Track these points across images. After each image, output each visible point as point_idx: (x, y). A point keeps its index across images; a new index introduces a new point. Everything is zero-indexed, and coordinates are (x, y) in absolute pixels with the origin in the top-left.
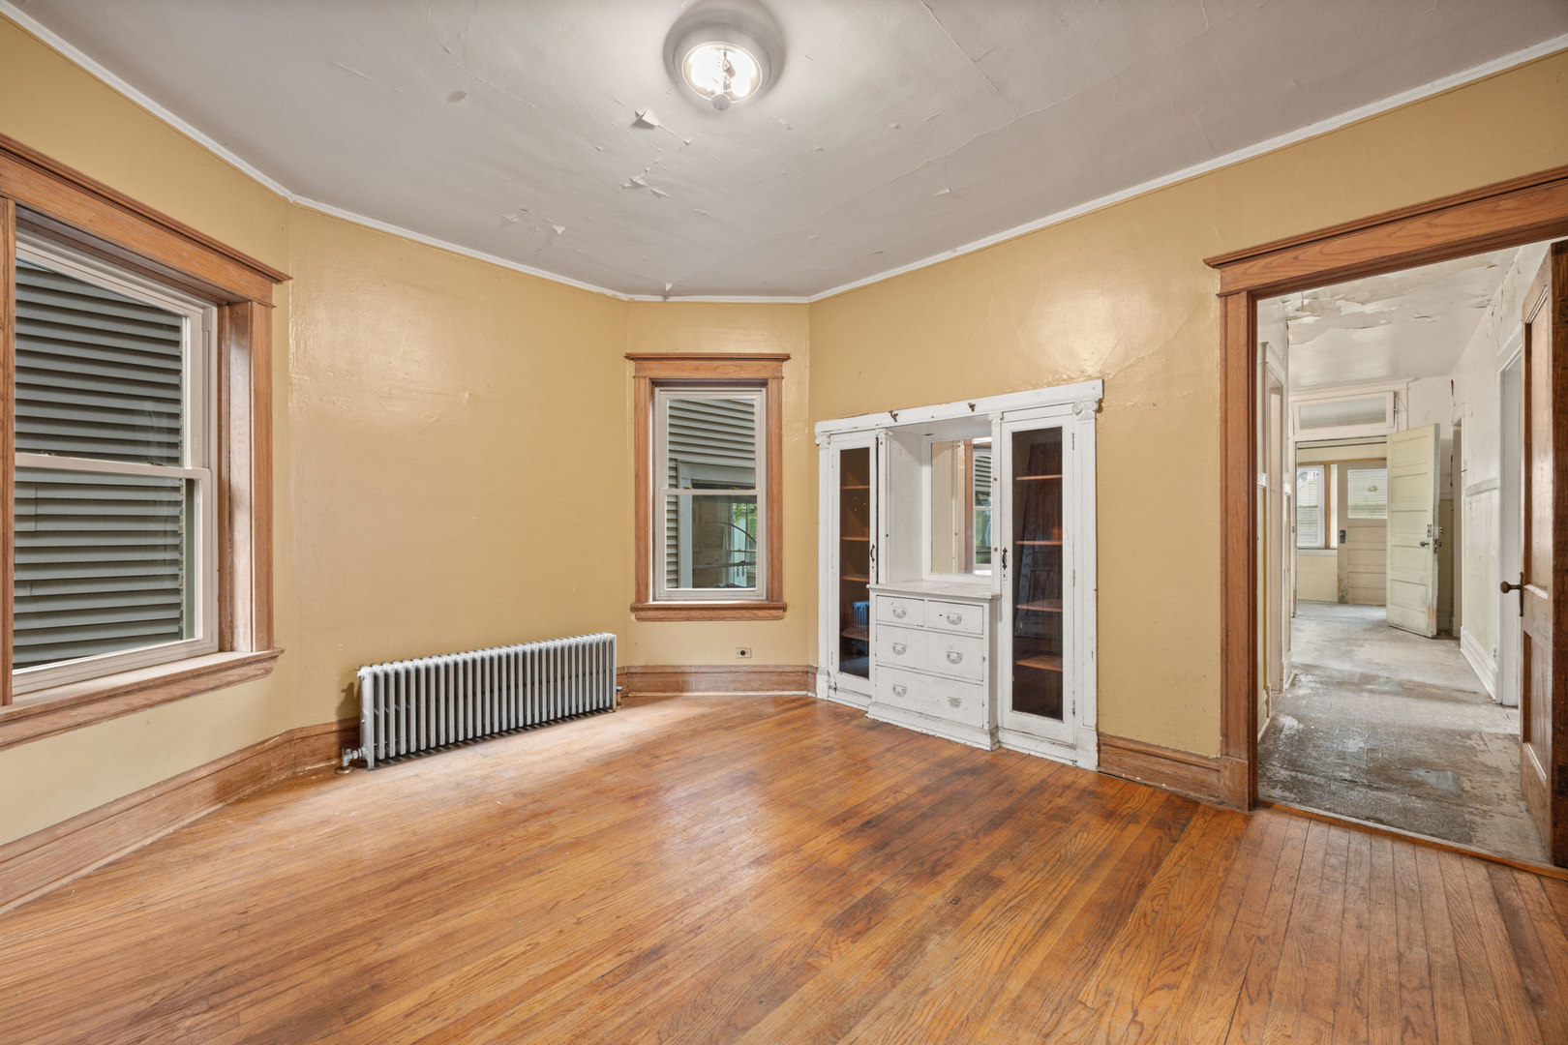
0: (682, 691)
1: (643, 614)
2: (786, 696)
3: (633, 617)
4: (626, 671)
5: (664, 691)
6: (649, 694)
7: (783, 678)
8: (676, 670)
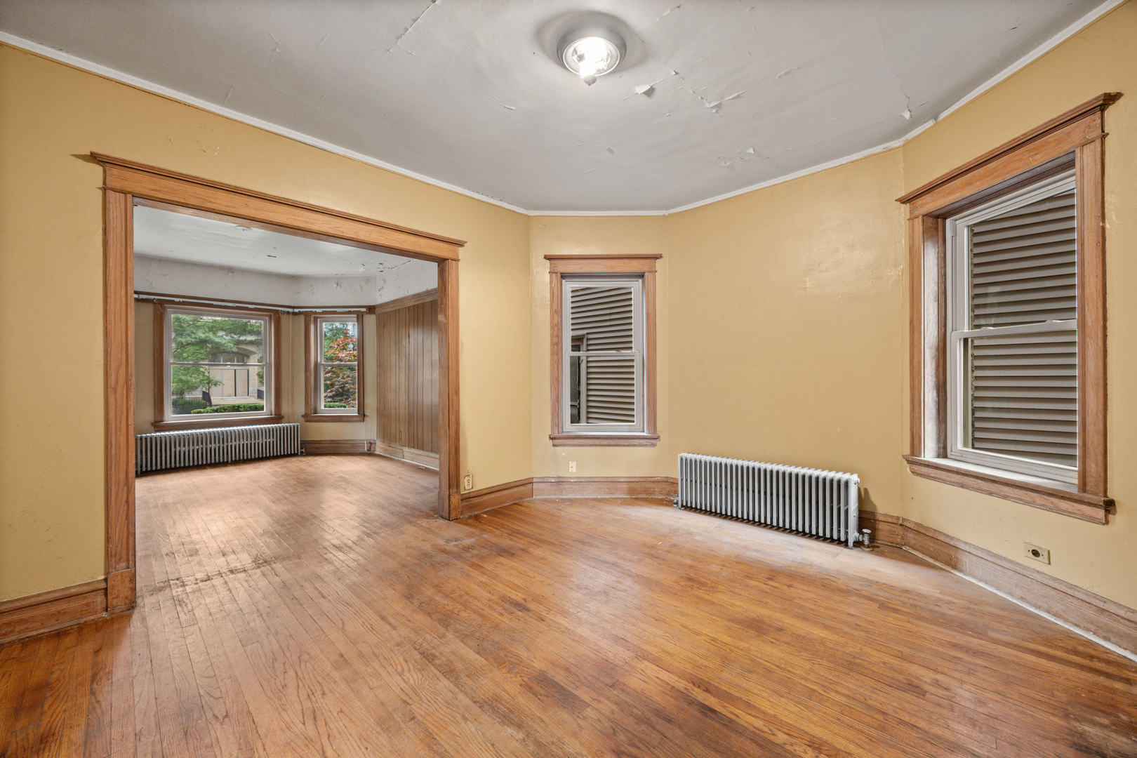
0: (955, 568)
1: (916, 468)
2: (1107, 651)
3: (908, 468)
4: (900, 522)
5: (936, 559)
6: (920, 555)
7: (1104, 619)
8: (947, 540)
